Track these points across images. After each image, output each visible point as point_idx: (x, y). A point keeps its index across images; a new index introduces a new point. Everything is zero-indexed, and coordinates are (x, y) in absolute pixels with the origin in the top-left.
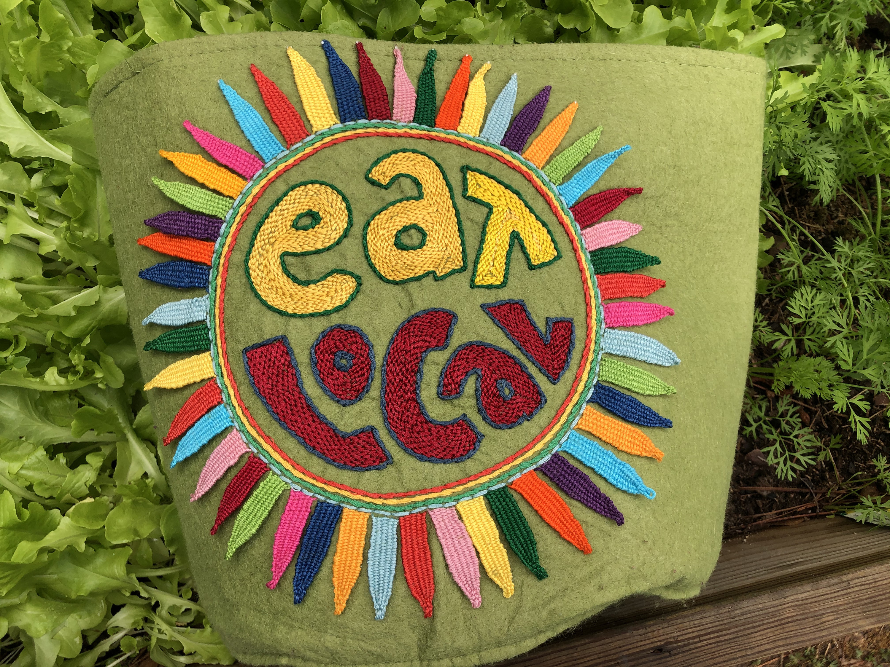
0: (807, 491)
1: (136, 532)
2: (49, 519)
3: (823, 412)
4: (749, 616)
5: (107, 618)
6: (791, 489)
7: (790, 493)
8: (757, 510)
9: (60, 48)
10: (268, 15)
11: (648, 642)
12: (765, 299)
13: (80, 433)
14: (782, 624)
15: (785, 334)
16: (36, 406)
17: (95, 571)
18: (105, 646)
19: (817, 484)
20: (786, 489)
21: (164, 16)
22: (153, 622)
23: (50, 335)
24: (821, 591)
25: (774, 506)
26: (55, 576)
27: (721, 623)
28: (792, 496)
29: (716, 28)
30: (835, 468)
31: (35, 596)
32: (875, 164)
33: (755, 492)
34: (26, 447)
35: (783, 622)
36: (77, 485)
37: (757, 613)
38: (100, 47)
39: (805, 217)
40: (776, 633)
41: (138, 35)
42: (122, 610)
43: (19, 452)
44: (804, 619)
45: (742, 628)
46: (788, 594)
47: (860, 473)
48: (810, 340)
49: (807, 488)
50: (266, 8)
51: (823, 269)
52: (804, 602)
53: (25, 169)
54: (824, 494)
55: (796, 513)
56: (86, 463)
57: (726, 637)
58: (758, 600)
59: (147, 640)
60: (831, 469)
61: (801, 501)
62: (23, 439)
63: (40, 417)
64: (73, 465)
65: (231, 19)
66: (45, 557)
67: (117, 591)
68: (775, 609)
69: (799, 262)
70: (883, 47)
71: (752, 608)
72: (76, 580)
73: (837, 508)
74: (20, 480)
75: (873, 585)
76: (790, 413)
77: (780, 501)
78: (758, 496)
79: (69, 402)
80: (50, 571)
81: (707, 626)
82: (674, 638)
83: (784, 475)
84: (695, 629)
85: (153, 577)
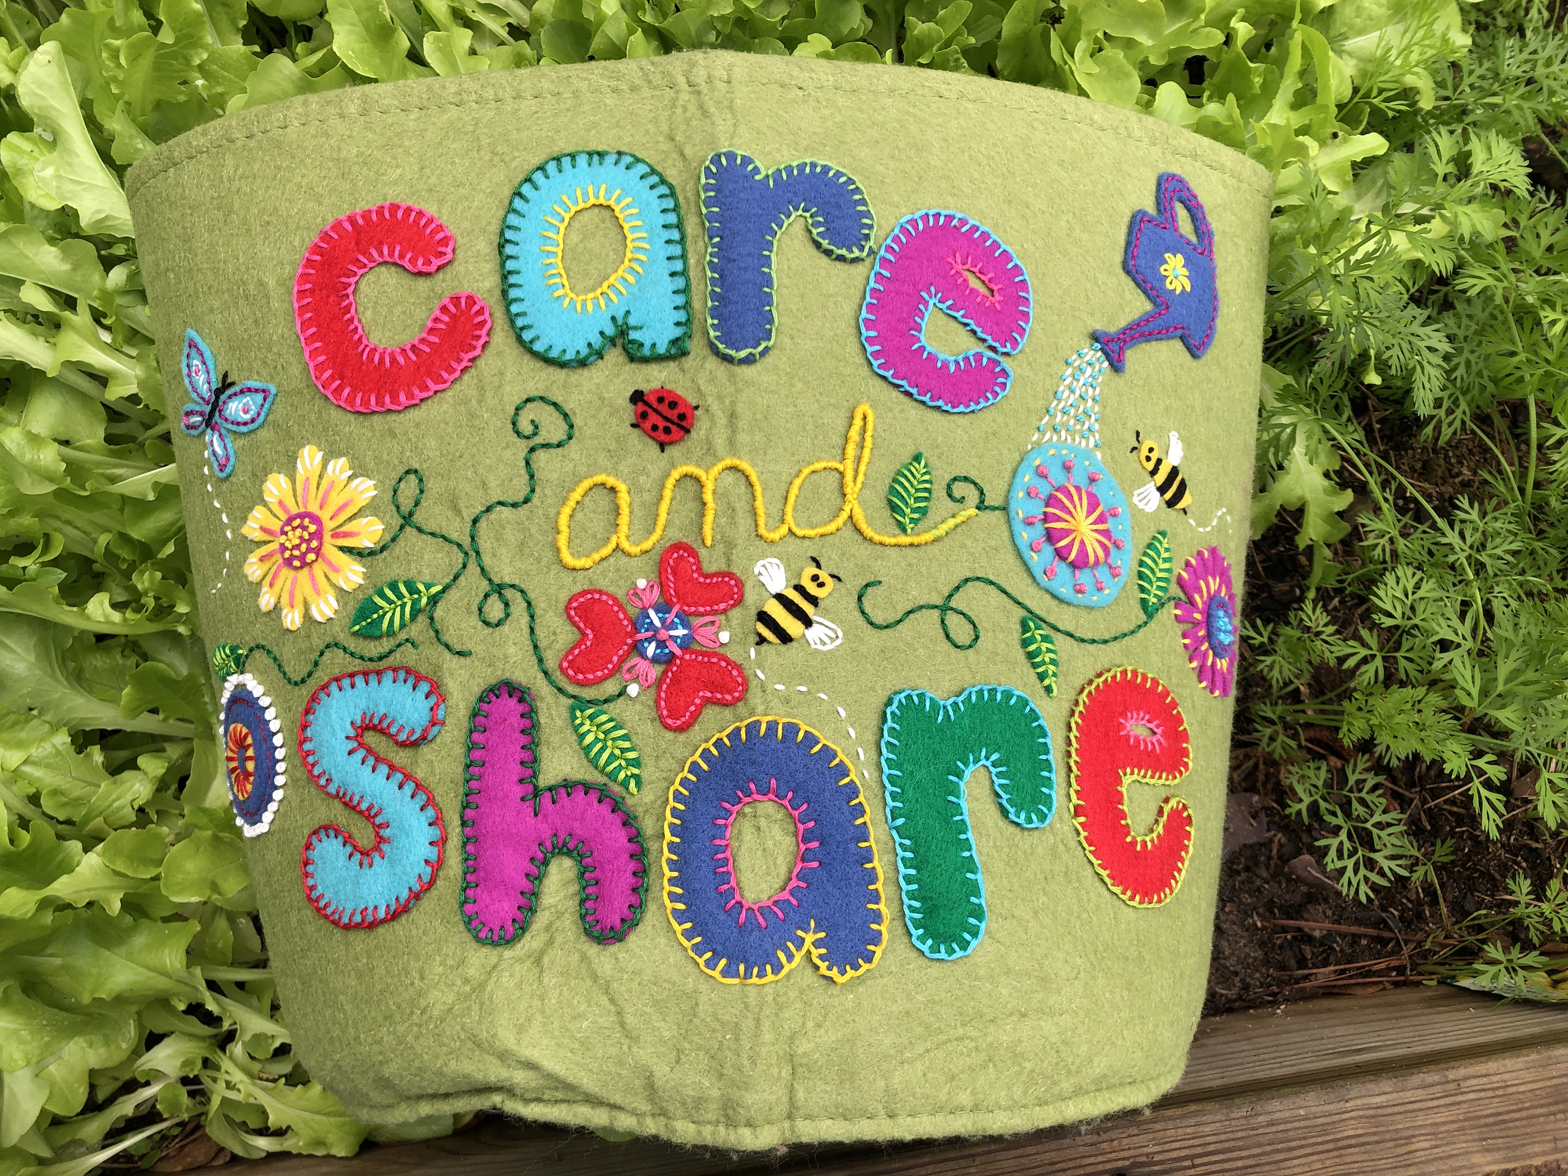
0: (1391, 935)
1: (215, 887)
2: (61, 856)
3: (1425, 801)
4: (1281, 1127)
5: (136, 1054)
6: (1362, 930)
7: (1360, 936)
8: (1302, 963)
9: (187, 61)
10: (537, 47)
11: (1100, 1159)
12: (1332, 598)
13: (134, 712)
14: (1340, 1148)
15: (1364, 644)
16: (64, 659)
17: (129, 957)
18: (127, 1107)
19: (1409, 926)
20: (1354, 929)
21: (367, 28)
22: (217, 1068)
23: (104, 540)
24: (1409, 1095)
25: (1332, 958)
26: (58, 961)
27: (1231, 1136)
28: (1364, 942)
29: (1274, 127)
30: (1441, 900)
31: (18, 996)
32: (1527, 377)
33: (1300, 929)
34: (37, 727)
35: (1340, 1144)
36: (116, 804)
37: (1296, 1124)
38: (254, 68)
39: (1406, 468)
40: (1328, 1163)
41: (319, 55)
42: (166, 1041)
43: (23, 735)
44: (1377, 1142)
45: (1269, 1148)
46: (1353, 1094)
47: (1484, 912)
48: (1406, 658)
49: (1391, 930)
50: (533, 38)
51: (1434, 548)
52: (1379, 1111)
53: (100, 257)
54: (1420, 944)
55: (1370, 974)
56: (137, 768)
57: (1240, 1164)
58: (1299, 1101)
59: (202, 1103)
60: (1434, 902)
61: (1379, 952)
62: (35, 712)
63: (67, 679)
64: (114, 770)
65: (473, 52)
66: (48, 918)
67: (162, 1002)
68: (1328, 1120)
69: (1395, 533)
70: (1548, 198)
71: (1287, 1114)
72: (94, 971)
73: (1441, 969)
74: (20, 783)
75: (1501, 1092)
76: (1368, 786)
77: (1342, 951)
78: (1305, 938)
79: (120, 661)
80: (49, 950)
81: (1208, 1139)
82: (1147, 1155)
83: (1353, 890)
84: (1186, 1143)
85: (228, 982)
